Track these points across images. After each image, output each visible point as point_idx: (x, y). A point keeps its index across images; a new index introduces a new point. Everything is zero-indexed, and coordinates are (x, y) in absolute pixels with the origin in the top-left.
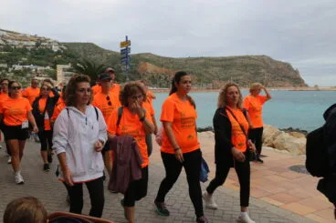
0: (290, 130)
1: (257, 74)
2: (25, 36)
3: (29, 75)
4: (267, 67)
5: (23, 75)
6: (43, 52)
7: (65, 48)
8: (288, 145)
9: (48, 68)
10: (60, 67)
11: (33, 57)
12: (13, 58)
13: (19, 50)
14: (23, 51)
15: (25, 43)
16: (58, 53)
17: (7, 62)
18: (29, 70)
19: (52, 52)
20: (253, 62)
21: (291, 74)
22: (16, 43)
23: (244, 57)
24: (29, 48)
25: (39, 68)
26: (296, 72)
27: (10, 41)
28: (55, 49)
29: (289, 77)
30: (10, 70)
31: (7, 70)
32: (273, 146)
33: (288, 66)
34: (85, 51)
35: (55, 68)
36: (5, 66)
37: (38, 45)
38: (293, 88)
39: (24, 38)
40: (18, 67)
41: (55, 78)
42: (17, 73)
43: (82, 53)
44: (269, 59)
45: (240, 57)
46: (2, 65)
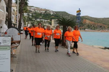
2: (41, 9)
3: (42, 23)
6: (47, 15)
7: (55, 13)
9: (49, 20)
10: (53, 20)
11: (44, 16)
12: (37, 16)
13: (39, 14)
14: (41, 14)
15: (41, 11)
16: (53, 15)
17: (35, 18)
18: (42, 21)
19: (51, 15)
22: (39, 11)
24: (43, 13)
25: (46, 21)
27: (36, 11)
28: (52, 14)
30: (36, 21)
31: (35, 21)
34: (62, 15)
35: (51, 20)
36: (34, 19)
37: (46, 12)
39: (41, 10)
40: (38, 20)
41: (51, 24)
42: (38, 22)
43: (61, 15)
46: (33, 19)
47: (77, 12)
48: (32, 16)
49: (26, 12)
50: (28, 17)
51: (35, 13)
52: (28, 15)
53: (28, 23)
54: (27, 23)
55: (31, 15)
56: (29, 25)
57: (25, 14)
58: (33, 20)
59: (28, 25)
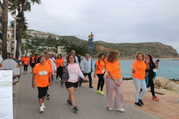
0: (174, 80)
1: (155, 51)
2: (44, 33)
3: (45, 51)
4: (160, 48)
5: (43, 51)
6: (51, 40)
7: (61, 38)
8: (174, 88)
9: (54, 48)
10: (59, 47)
11: (47, 42)
13: (41, 40)
14: (43, 40)
15: (44, 36)
16: (59, 41)
17: (36, 45)
18: (45, 48)
20: (152, 45)
21: (173, 51)
22: (41, 36)
23: (148, 43)
24: (46, 39)
25: (50, 48)
26: (175, 50)
27: (38, 35)
28: (57, 39)
29: (171, 53)
30: (37, 48)
32: (166, 88)
33: (171, 48)
34: (71, 41)
35: (57, 48)
36: (35, 47)
37: (49, 37)
38: (174, 59)
39: (44, 34)
40: (40, 47)
41: (57, 52)
42: (40, 50)
43: (69, 41)
44: (161, 44)
45: (146, 43)
46: (33, 46)
47: (89, 36)
48: (32, 42)
49: (24, 38)
50: (27, 44)
51: (36, 39)
52: (27, 41)
53: (27, 52)
54: (25, 51)
55: (30, 41)
56: (29, 54)
57: (23, 41)
58: (33, 48)
59: (27, 54)
